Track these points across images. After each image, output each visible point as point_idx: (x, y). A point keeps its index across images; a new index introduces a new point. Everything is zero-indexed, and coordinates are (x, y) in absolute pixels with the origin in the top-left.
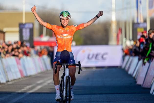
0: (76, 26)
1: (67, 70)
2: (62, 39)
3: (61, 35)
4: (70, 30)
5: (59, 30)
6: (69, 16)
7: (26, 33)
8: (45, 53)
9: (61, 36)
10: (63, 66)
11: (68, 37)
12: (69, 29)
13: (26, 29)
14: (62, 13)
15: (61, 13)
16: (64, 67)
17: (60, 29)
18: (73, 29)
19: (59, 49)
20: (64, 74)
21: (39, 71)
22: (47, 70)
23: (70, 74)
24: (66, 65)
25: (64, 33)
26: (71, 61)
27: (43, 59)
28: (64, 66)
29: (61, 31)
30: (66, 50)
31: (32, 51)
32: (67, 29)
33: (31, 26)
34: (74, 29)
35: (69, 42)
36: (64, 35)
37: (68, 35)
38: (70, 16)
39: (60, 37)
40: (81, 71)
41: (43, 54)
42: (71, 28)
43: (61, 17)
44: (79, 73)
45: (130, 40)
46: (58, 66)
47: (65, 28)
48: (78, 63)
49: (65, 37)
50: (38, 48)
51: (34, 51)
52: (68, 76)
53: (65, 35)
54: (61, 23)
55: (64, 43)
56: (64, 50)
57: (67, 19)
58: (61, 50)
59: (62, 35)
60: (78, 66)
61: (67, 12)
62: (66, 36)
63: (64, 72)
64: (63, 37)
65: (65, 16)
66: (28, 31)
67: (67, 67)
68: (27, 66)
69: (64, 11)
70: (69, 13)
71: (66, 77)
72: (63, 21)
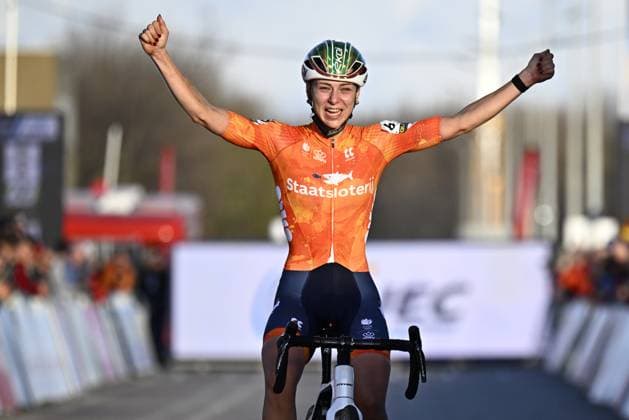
0: (397, 129)
1: (343, 375)
2: (317, 201)
3: (308, 180)
4: (363, 149)
5: (302, 149)
6: (359, 68)
7: (22, 165)
8: (119, 277)
9: (308, 185)
10: (318, 351)
11: (352, 188)
12: (355, 147)
13: (23, 144)
14: (321, 49)
15: (315, 51)
16: (326, 357)
17: (306, 147)
18: (380, 146)
19: (295, 258)
20: (326, 398)
21: (93, 377)
22: (133, 374)
23: (357, 396)
24: (334, 346)
25: (328, 169)
26: (365, 322)
27: (114, 315)
28: (323, 354)
29: (311, 154)
30: (335, 265)
31: (57, 268)
32: (345, 145)
33: (50, 128)
34: (385, 144)
35: (354, 217)
36: (325, 176)
37: (350, 176)
38: (364, 70)
39: (304, 191)
40: (424, 380)
41: (114, 287)
42: (367, 137)
43: (313, 74)
44: (411, 392)
45: (588, 214)
46: (293, 351)
47: (335, 138)
48: (407, 338)
49: (332, 187)
50: (87, 250)
51: (69, 266)
52: (349, 407)
53: (334, 178)
54: (313, 110)
55: (324, 222)
56: (327, 265)
57: (344, 89)
58: (310, 262)
59: (316, 176)
60: (406, 354)
61: (348, 45)
62: (341, 184)
63: (327, 385)
64: (321, 190)
65: (337, 68)
66: (33, 153)
67: (343, 360)
68: (29, 350)
69: (329, 42)
70: (355, 54)
71: (339, 414)
72: (323, 96)
